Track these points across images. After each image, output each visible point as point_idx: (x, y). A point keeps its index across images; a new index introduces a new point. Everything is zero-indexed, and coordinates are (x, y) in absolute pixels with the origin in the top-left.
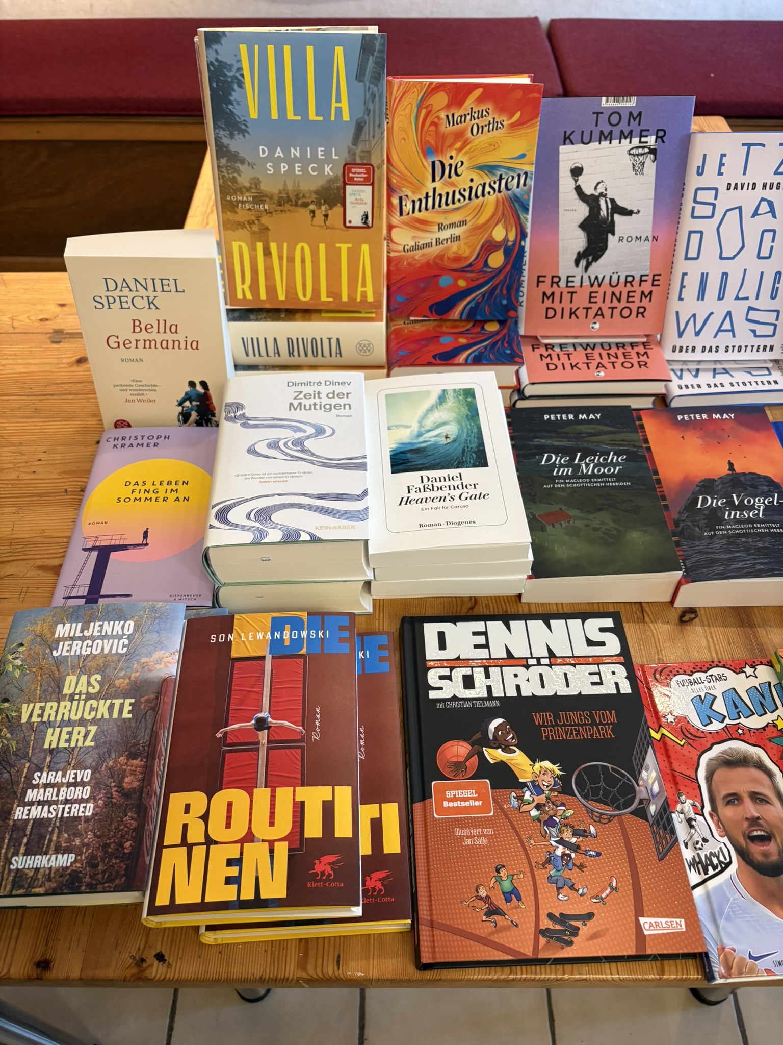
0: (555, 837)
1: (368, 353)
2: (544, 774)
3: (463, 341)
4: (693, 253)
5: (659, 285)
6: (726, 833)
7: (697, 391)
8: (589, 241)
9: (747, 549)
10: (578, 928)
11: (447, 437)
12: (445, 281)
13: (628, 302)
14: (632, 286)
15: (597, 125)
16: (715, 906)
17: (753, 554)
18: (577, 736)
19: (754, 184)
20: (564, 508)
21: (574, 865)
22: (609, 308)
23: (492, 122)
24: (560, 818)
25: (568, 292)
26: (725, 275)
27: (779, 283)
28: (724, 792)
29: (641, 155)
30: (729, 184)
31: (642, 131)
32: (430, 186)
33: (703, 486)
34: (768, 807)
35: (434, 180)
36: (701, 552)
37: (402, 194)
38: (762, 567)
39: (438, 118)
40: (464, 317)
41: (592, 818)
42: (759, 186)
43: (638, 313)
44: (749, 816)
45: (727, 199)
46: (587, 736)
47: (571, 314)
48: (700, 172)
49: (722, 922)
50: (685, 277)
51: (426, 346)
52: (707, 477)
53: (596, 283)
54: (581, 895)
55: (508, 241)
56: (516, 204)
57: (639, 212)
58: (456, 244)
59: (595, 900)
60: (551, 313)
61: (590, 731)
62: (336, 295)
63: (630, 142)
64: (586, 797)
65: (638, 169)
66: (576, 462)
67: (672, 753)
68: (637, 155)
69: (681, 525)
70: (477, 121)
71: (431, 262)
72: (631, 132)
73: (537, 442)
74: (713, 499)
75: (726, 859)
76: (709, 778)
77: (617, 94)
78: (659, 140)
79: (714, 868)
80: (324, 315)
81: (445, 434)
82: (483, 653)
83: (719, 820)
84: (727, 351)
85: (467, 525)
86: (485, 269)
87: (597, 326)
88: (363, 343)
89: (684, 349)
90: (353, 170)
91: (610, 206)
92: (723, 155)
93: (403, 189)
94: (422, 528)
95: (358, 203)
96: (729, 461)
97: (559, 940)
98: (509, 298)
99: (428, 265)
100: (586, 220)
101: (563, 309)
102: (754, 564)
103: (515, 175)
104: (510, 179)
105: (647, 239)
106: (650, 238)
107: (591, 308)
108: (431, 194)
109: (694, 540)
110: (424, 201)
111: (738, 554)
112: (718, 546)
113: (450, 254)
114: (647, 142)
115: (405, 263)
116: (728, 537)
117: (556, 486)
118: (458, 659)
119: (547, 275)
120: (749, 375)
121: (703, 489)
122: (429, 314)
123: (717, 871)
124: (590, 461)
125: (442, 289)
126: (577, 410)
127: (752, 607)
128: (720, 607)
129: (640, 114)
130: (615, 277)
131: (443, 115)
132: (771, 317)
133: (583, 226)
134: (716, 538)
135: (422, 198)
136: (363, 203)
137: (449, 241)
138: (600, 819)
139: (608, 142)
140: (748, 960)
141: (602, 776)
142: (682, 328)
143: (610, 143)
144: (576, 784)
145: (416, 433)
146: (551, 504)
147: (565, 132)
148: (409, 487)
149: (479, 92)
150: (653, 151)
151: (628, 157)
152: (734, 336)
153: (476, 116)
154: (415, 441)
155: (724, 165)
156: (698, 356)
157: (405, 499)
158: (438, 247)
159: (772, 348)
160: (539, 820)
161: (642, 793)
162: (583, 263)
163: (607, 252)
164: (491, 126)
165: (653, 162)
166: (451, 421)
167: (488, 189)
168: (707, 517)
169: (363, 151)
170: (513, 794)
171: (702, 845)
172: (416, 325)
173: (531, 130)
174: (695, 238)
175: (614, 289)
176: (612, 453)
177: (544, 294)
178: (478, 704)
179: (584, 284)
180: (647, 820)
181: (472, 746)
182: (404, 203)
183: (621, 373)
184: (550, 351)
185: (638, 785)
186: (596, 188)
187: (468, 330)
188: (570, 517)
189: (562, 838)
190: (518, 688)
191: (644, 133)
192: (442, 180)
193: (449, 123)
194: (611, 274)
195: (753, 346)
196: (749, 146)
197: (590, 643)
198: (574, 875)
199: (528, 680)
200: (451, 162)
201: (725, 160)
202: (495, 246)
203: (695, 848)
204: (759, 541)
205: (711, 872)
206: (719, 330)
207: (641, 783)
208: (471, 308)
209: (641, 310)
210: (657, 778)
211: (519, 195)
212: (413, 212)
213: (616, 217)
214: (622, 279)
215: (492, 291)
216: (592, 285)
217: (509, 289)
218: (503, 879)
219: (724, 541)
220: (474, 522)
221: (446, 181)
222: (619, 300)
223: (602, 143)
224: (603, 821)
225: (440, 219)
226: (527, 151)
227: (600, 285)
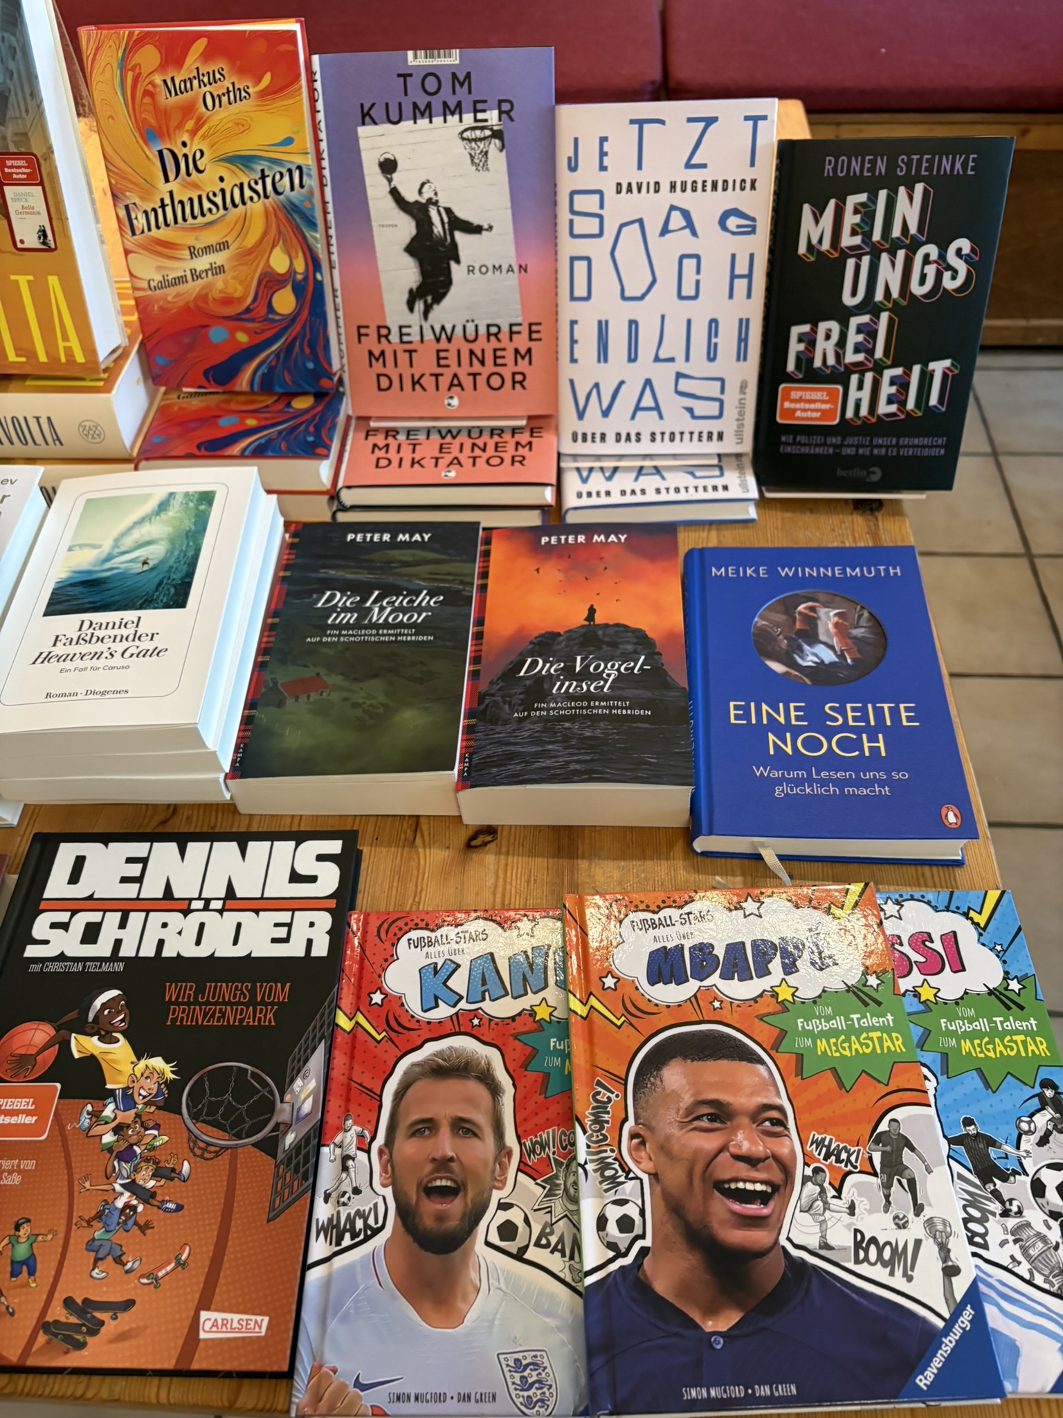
0: (124, 1178)
1: (98, 440)
2: (147, 1078)
3: (251, 422)
4: (581, 291)
5: (540, 340)
6: (393, 1180)
7: (604, 500)
8: (424, 273)
9: (566, 740)
10: (102, 1323)
11: (145, 563)
12: (218, 334)
13: (496, 364)
14: (499, 340)
15: (406, 94)
16: (332, 1297)
17: (572, 747)
18: (218, 1021)
19: (657, 183)
20: (322, 671)
21: (136, 1223)
22: (470, 374)
23: (231, 89)
24: (143, 1147)
25: (405, 351)
26: (633, 324)
27: (716, 336)
28: (415, 1117)
29: (481, 139)
30: (619, 185)
31: (475, 102)
32: (164, 189)
33: (540, 644)
34: (475, 1142)
35: (167, 180)
36: (500, 743)
37: (128, 202)
38: (578, 767)
39: (152, 83)
40: (256, 388)
41: (192, 1150)
42: (665, 187)
43: (514, 382)
44: (438, 1155)
45: (619, 209)
46: (234, 1021)
47: (414, 384)
48: (573, 167)
49: (333, 1325)
50: (576, 327)
51: (194, 430)
52: (549, 630)
53: (443, 336)
54: (128, 1272)
55: (295, 272)
56: (296, 216)
57: (490, 228)
58: (220, 277)
59: (145, 1281)
60: (384, 383)
61: (241, 1014)
62: (31, 354)
63: (461, 121)
64: (195, 1117)
65: (480, 162)
66: (368, 604)
67: (357, 1053)
68: (475, 140)
69: (487, 701)
70: (208, 88)
71: (191, 305)
72: (459, 104)
73: (323, 573)
74: (545, 663)
75: (376, 1222)
76: (399, 1095)
77: (430, 44)
78: (504, 116)
79: (354, 1235)
80: (29, 383)
81: (143, 558)
82: (130, 891)
83: (390, 1160)
84: (653, 440)
85: (115, 696)
86: (271, 316)
87: (455, 402)
88: (88, 424)
89: (589, 437)
90: (9, 163)
91: (446, 220)
92: (603, 140)
93: (128, 194)
94: (48, 699)
95: (27, 213)
96: (592, 606)
97: (68, 1340)
98: (316, 360)
99: (187, 310)
100: (413, 240)
101: (401, 376)
102: (568, 763)
103: (284, 171)
104: (278, 177)
105: (510, 269)
106: (516, 268)
107: (442, 375)
108: (167, 201)
109: (496, 724)
110: (160, 212)
111: (550, 747)
112: (526, 734)
113: (216, 294)
114: (486, 121)
115: (156, 308)
116: (547, 720)
117: (325, 639)
118: (90, 898)
119: (371, 325)
120: (690, 477)
121: (537, 648)
122: (205, 383)
123: (357, 1240)
124: (388, 603)
125: (216, 346)
126: (395, 528)
127: (583, 827)
128: (535, 827)
129: (468, 76)
130: (470, 328)
131: (158, 80)
132: (713, 389)
133: (411, 249)
134: (528, 721)
135: (157, 207)
136: (34, 213)
137: (210, 273)
138: (201, 1152)
139: (427, 120)
140: (351, 1389)
141: (232, 1084)
142: (581, 405)
143: (431, 122)
144: (189, 1095)
145: (104, 556)
146: (306, 666)
147: (362, 105)
148: (57, 637)
149: (201, 44)
150: (497, 134)
151: (461, 143)
152: (661, 417)
153: (206, 79)
154: (98, 568)
155: (606, 154)
156: (610, 447)
157: (44, 656)
158: (196, 283)
159: (720, 436)
160: (110, 1149)
161: (283, 1113)
162: (419, 306)
163: (453, 289)
164: (232, 94)
165: (501, 151)
166: (162, 540)
167: (248, 193)
168: (528, 691)
169: (16, 134)
170: (89, 1108)
171: (349, 1199)
172: (191, 399)
173: (292, 101)
174: (581, 267)
175: (472, 346)
176: (425, 592)
177: (371, 353)
178: (92, 967)
179: (426, 338)
180: (274, 1156)
181: (57, 1031)
182: (133, 216)
183: (483, 472)
184: (390, 439)
185: (282, 1101)
186: (420, 192)
187: (267, 407)
188: (326, 686)
189: (134, 1181)
190: (161, 943)
191: (479, 106)
192: (178, 179)
193: (170, 92)
194: (464, 322)
195: (691, 433)
196: (640, 123)
197: (295, 877)
198: (129, 1240)
199: (180, 933)
200: (185, 150)
201: (606, 147)
202: (279, 281)
203: (338, 1202)
204: (588, 727)
205: (347, 1241)
206: (638, 408)
207: (288, 1097)
208: (263, 374)
209: (519, 378)
210: (314, 1092)
211: (297, 202)
212: (149, 229)
213: (459, 236)
214: (482, 331)
215: (289, 348)
216: (438, 340)
217: (313, 346)
218: (21, 1240)
219: (538, 727)
220: (127, 692)
221: (183, 180)
222: (482, 363)
223: (418, 121)
224: (207, 1155)
225: (189, 239)
226: (294, 133)
227: (449, 340)
